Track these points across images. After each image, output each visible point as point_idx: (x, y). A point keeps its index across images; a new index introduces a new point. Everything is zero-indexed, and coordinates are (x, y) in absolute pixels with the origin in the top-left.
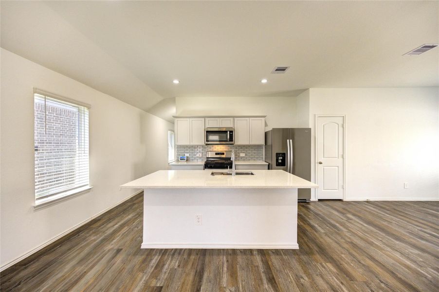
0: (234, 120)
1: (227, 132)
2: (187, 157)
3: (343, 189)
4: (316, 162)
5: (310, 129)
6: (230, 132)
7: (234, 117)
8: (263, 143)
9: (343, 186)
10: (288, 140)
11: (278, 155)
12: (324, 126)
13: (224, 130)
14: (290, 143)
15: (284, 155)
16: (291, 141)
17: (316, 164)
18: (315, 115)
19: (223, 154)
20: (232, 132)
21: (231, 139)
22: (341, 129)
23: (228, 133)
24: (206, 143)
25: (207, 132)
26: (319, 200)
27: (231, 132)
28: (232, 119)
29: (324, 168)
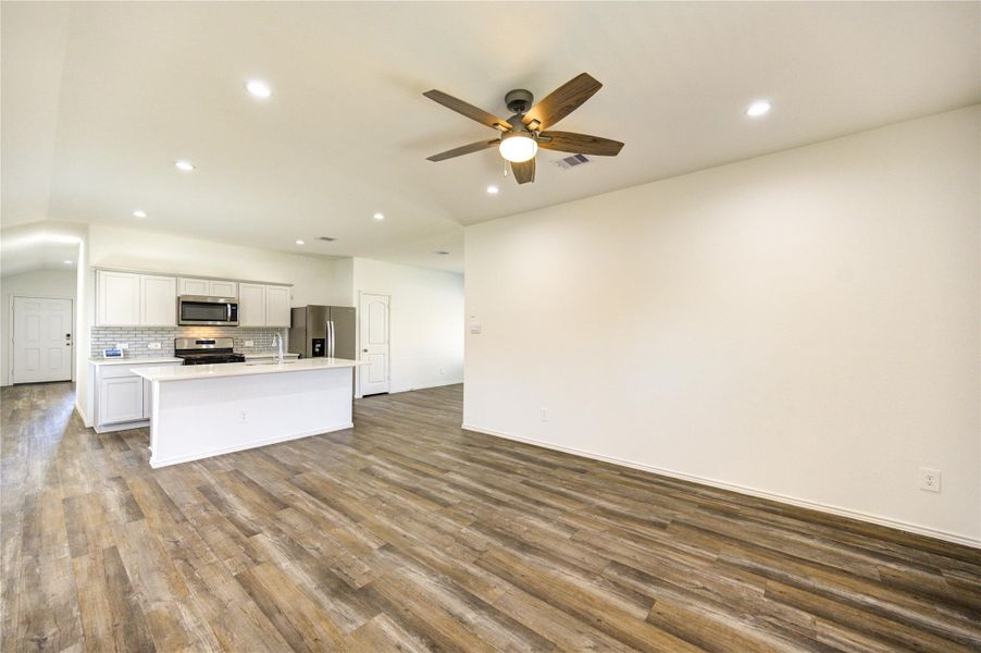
0: (238, 286)
1: (225, 305)
2: (124, 351)
3: (389, 380)
4: (361, 349)
5: (354, 309)
6: (232, 305)
7: (238, 281)
8: (287, 324)
9: (389, 377)
10: (328, 322)
11: (315, 342)
12: (369, 305)
13: (221, 301)
14: (331, 326)
15: (323, 342)
16: (332, 322)
19: (213, 342)
20: (236, 305)
21: (234, 317)
22: (387, 310)
23: (229, 306)
24: (181, 322)
25: (183, 303)
26: (364, 396)
27: (234, 306)
28: (234, 284)
29: (369, 357)
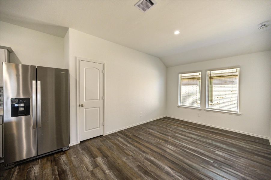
3: (104, 126)
4: (78, 104)
9: (103, 123)
10: (34, 82)
12: (85, 70)
15: (27, 101)
16: (39, 82)
17: (78, 108)
18: (76, 57)
22: (101, 74)
26: (81, 142)
29: (86, 110)
